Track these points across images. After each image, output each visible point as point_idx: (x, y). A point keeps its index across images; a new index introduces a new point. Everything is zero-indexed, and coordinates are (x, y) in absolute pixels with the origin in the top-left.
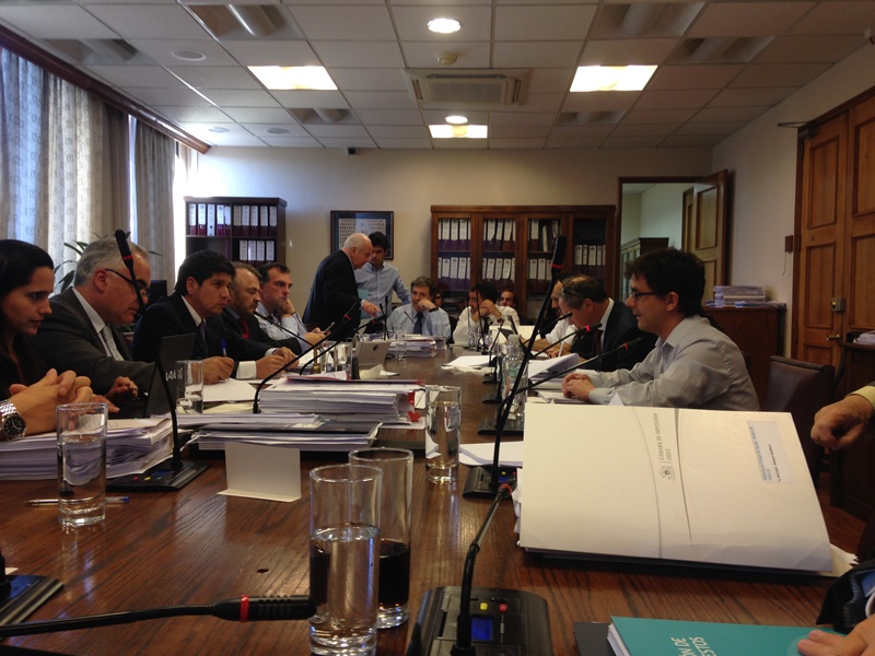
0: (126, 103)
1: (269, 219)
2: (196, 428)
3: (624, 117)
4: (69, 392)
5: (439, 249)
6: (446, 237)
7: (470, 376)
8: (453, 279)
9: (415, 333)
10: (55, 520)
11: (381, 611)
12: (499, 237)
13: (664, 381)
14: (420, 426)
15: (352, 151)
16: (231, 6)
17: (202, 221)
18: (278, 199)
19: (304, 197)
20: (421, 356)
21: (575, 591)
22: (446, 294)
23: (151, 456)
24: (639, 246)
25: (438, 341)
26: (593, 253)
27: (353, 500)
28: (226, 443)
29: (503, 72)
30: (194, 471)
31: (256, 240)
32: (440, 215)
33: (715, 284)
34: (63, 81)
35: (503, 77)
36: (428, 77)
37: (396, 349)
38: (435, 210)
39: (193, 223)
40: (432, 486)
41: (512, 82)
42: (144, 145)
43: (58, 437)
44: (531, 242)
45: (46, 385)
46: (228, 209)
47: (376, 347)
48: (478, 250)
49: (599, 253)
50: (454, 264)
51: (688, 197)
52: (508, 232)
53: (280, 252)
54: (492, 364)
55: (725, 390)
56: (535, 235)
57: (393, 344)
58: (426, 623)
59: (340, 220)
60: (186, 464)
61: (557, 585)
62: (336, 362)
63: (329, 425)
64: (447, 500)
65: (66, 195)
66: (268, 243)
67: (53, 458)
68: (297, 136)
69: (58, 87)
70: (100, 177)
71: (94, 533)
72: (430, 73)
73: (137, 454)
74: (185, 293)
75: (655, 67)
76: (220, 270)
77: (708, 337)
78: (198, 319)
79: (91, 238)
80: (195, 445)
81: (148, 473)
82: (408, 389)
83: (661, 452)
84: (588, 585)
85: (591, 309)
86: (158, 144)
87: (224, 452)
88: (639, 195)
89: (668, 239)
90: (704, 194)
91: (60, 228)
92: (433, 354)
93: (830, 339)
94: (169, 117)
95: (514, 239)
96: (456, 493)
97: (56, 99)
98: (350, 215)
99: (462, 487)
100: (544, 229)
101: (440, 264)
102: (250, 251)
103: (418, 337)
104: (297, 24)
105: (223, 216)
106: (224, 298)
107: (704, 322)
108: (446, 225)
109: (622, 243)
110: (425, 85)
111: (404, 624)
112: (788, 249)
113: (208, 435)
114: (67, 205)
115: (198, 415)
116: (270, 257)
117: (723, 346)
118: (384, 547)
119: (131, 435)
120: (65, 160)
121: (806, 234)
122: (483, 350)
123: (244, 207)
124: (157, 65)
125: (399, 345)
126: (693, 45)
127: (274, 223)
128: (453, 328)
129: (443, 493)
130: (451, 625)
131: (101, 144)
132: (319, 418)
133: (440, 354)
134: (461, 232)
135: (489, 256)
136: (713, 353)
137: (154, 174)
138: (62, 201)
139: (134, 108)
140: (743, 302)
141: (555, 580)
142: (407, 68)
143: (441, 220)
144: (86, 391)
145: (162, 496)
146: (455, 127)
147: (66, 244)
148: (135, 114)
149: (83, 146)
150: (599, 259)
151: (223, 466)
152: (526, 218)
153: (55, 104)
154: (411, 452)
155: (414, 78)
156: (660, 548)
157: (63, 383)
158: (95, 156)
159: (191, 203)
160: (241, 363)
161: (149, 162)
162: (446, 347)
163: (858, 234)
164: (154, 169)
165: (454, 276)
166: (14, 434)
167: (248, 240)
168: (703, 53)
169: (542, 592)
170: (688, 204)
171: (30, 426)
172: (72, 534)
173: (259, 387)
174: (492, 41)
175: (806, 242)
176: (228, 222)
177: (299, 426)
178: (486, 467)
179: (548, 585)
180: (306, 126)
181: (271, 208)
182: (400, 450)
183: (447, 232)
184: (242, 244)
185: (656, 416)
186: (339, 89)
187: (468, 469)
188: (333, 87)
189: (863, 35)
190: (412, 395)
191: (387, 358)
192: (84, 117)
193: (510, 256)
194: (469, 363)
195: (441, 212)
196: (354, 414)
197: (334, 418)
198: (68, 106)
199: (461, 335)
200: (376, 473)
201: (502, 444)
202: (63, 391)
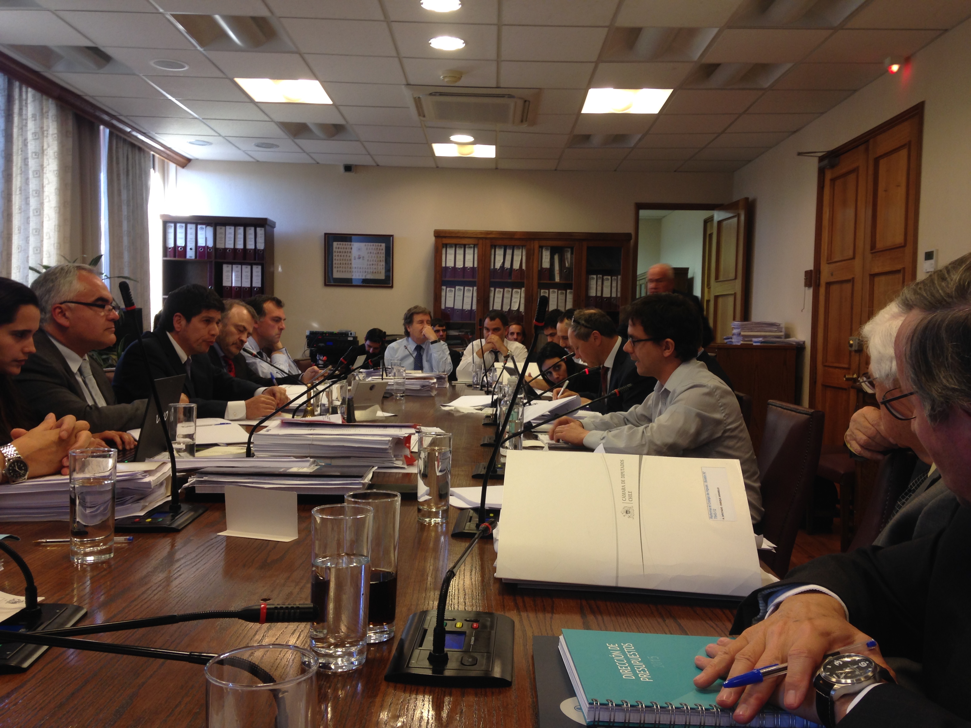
0: (98, 113)
1: (255, 241)
2: (191, 472)
3: (640, 140)
4: (70, 436)
5: (443, 277)
6: (450, 264)
7: (467, 417)
8: (458, 310)
9: (415, 368)
10: (67, 557)
11: (371, 630)
12: (507, 265)
13: (660, 426)
14: (413, 470)
15: (348, 168)
16: (217, 17)
17: (181, 243)
18: (266, 219)
19: (294, 217)
20: (421, 395)
21: (541, 615)
23: (150, 499)
25: (439, 378)
26: (607, 284)
27: (348, 536)
28: (227, 486)
29: (510, 92)
30: (192, 513)
31: (242, 264)
32: (444, 240)
33: (734, 319)
34: (30, 89)
35: (510, 96)
36: (431, 94)
37: (395, 387)
38: (439, 235)
39: (171, 244)
40: (423, 527)
41: (520, 103)
42: (117, 158)
43: (70, 479)
44: (542, 271)
45: (46, 430)
46: (210, 230)
47: (372, 387)
48: (486, 279)
49: (614, 284)
50: (459, 294)
51: (709, 225)
52: (518, 259)
53: (268, 278)
54: (494, 404)
55: (719, 434)
56: (546, 264)
58: (409, 638)
59: (335, 244)
60: (184, 507)
61: (526, 610)
62: (331, 402)
63: (325, 469)
64: (437, 540)
65: (31, 214)
66: (255, 267)
67: (66, 500)
68: (288, 151)
69: (24, 96)
70: (69, 193)
71: (105, 570)
72: (433, 90)
73: (136, 497)
74: (172, 329)
75: (670, 91)
77: (704, 381)
78: (183, 356)
79: (58, 261)
80: (192, 489)
81: (150, 514)
82: (403, 432)
83: (624, 494)
84: (553, 610)
85: (598, 342)
86: (133, 158)
87: (223, 495)
88: (659, 221)
89: (686, 270)
90: (725, 223)
91: (24, 250)
92: (434, 393)
93: (848, 379)
94: (145, 127)
95: (524, 267)
96: (445, 534)
97: (21, 109)
98: (346, 238)
99: (451, 528)
100: (556, 257)
101: (443, 294)
102: (234, 277)
103: (419, 374)
105: (205, 237)
106: (213, 333)
108: (451, 252)
109: (639, 272)
110: (428, 103)
111: (390, 641)
112: (808, 284)
113: (205, 478)
114: (33, 224)
115: (191, 459)
116: (257, 283)
117: (719, 391)
118: (373, 575)
119: (132, 478)
120: (31, 175)
121: (825, 269)
123: (228, 228)
124: (134, 74)
125: (398, 384)
126: (708, 70)
127: (261, 246)
129: (433, 534)
130: (429, 639)
131: (70, 158)
132: (314, 462)
133: (441, 392)
134: (467, 259)
135: (497, 285)
136: (708, 398)
137: (128, 190)
138: (27, 220)
139: (106, 118)
140: (761, 339)
141: (525, 606)
142: (408, 84)
143: (446, 246)
144: (85, 435)
145: (164, 537)
146: (459, 146)
147: (31, 268)
148: (107, 124)
149: (50, 161)
150: (614, 290)
151: (222, 508)
152: (536, 244)
153: (20, 114)
154: (399, 494)
155: (416, 95)
156: (617, 577)
157: (65, 426)
158: (64, 170)
159: (168, 222)
160: (229, 403)
161: (123, 177)
162: (447, 385)
163: (877, 270)
164: (128, 186)
165: (458, 306)
166: (17, 477)
167: (232, 263)
168: (719, 78)
169: (513, 615)
170: (708, 232)
171: (32, 469)
172: (84, 570)
173: (252, 430)
174: (498, 61)
175: (825, 277)
176: (210, 244)
177: (294, 470)
178: (475, 509)
179: (519, 610)
180: (297, 141)
181: (258, 229)
182: (389, 492)
183: (452, 259)
184: (226, 268)
185: (622, 462)
186: (334, 104)
187: (459, 511)
188: (328, 101)
189: (882, 64)
190: (408, 439)
191: (385, 398)
192: (52, 128)
193: (519, 286)
194: (471, 403)
195: (445, 237)
196: (348, 457)
197: (328, 461)
198: (34, 116)
199: (465, 371)
200: (368, 511)
201: (488, 488)
202: (64, 434)
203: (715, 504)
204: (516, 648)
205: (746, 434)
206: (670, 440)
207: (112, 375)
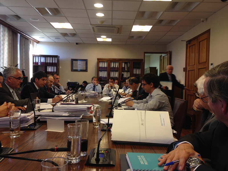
0: (17, 31)
1: (55, 61)
2: (39, 116)
3: (145, 37)
4: (10, 107)
5: (99, 69)
7: (105, 102)
9: (93, 91)
10: (9, 136)
11: (82, 153)
12: (114, 66)
13: (150, 104)
14: (92, 115)
15: (77, 44)
16: (46, 8)
17: (37, 61)
18: (57, 56)
19: (64, 55)
20: (94, 97)
21: (122, 149)
22: (101, 81)
23: (29, 122)
24: (149, 69)
25: (98, 93)
26: (138, 71)
27: (76, 131)
28: (47, 119)
29: (115, 26)
30: (39, 125)
31: (51, 66)
32: (100, 60)
34: (1, 25)
35: (115, 27)
36: (96, 27)
37: (88, 95)
38: (98, 59)
39: (35, 61)
40: (94, 128)
41: (117, 29)
42: (22, 41)
44: (122, 68)
46: (44, 58)
47: (82, 95)
48: (109, 70)
49: (139, 71)
50: (103, 73)
51: (161, 57)
52: (117, 65)
53: (58, 69)
54: (111, 99)
55: (164, 106)
56: (123, 66)
57: (87, 94)
58: (91, 155)
59: (74, 61)
60: (37, 124)
61: (118, 148)
62: (73, 99)
63: (71, 115)
64: (98, 131)
65: (1, 54)
66: (55, 67)
67: (9, 123)
68: (62, 40)
70: (10, 49)
71: (18, 139)
72: (97, 25)
73: (26, 122)
74: (35, 82)
75: (152, 26)
76: (44, 76)
77: (160, 93)
78: (37, 88)
79: (8, 66)
80: (39, 120)
81: (29, 126)
82: (90, 106)
83: (141, 120)
84: (125, 148)
86: (26, 41)
87: (46, 121)
88: (150, 56)
89: (156, 67)
90: (165, 57)
92: (97, 97)
93: (193, 93)
94: (29, 34)
95: (118, 67)
96: (100, 130)
98: (76, 60)
99: (101, 128)
100: (126, 64)
101: (99, 73)
102: (50, 69)
103: (94, 92)
104: (63, 13)
105: (43, 60)
106: (45, 83)
107: (159, 90)
108: (101, 63)
109: (145, 68)
110: (96, 29)
111: (86, 156)
112: (184, 71)
113: (42, 117)
114: (2, 57)
115: (39, 112)
116: (55, 71)
117: (163, 96)
118: (82, 140)
119: (25, 117)
120: (1, 45)
121: (188, 68)
122: (109, 95)
123: (48, 58)
124: (26, 21)
125: (88, 94)
126: (161, 21)
127: (56, 62)
128: (102, 89)
129: (97, 130)
130: (95, 155)
131: (11, 41)
132: (68, 113)
133: (99, 96)
134: (105, 65)
135: (112, 71)
136: (161, 97)
137: (25, 49)
139: (19, 32)
141: (118, 147)
142: (91, 24)
143: (100, 62)
144: (13, 107)
146: (103, 39)
147: (1, 67)
148: (20, 33)
149: (6, 42)
150: (139, 72)
151: (46, 124)
152: (121, 62)
154: (88, 121)
155: (93, 27)
156: (140, 140)
157: (9, 105)
158: (9, 44)
159: (34, 56)
160: (48, 99)
161: (23, 46)
162: (100, 95)
163: (200, 68)
164: (24, 48)
165: (103, 76)
167: (49, 66)
168: (163, 23)
169: (115, 149)
170: (161, 59)
172: (13, 139)
173: (54, 106)
174: (112, 19)
175: (188, 69)
176: (44, 61)
177: (64, 115)
178: (107, 124)
179: (117, 148)
180: (65, 37)
181: (56, 58)
182: (86, 120)
183: (101, 65)
184: (48, 67)
186: (74, 29)
187: (103, 125)
188: (72, 28)
189: (201, 20)
190: (91, 107)
191: (85, 98)
192: (6, 34)
193: (117, 71)
194: (106, 99)
196: (77, 112)
197: (72, 113)
198: (2, 31)
199: (104, 91)
200: (81, 125)
201: (110, 119)
203: (163, 122)
204: (116, 157)
205: (170, 106)
206: (152, 107)
207: (20, 93)
